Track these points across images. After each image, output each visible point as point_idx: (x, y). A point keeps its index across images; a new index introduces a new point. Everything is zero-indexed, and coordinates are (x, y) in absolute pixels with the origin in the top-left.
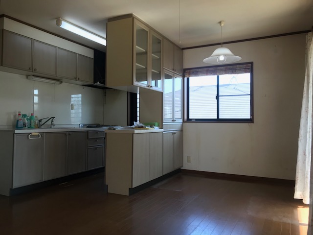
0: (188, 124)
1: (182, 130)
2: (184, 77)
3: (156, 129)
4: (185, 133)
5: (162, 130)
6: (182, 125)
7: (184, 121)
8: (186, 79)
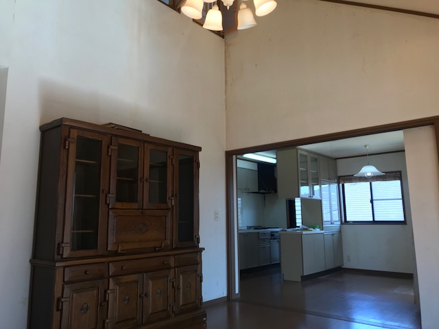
0: (345, 226)
1: (340, 232)
2: (339, 184)
3: (318, 230)
4: (343, 233)
5: (323, 231)
6: (340, 227)
7: (342, 223)
8: (341, 185)
